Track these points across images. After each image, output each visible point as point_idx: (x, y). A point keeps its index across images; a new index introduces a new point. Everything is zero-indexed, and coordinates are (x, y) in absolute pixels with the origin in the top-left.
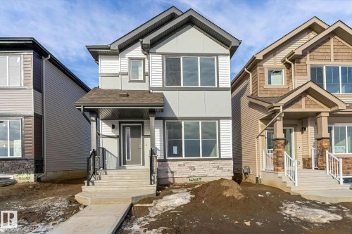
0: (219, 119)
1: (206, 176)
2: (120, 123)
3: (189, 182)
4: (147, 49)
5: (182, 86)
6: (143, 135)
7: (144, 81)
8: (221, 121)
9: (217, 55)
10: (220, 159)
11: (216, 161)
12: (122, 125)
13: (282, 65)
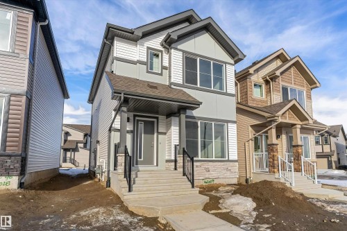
0: (228, 122)
1: (218, 178)
2: (135, 116)
3: (204, 184)
4: (169, 43)
5: (199, 86)
6: (158, 132)
7: (161, 74)
8: (229, 125)
9: (226, 63)
10: (228, 161)
11: (225, 163)
12: (137, 118)
13: (262, 80)
